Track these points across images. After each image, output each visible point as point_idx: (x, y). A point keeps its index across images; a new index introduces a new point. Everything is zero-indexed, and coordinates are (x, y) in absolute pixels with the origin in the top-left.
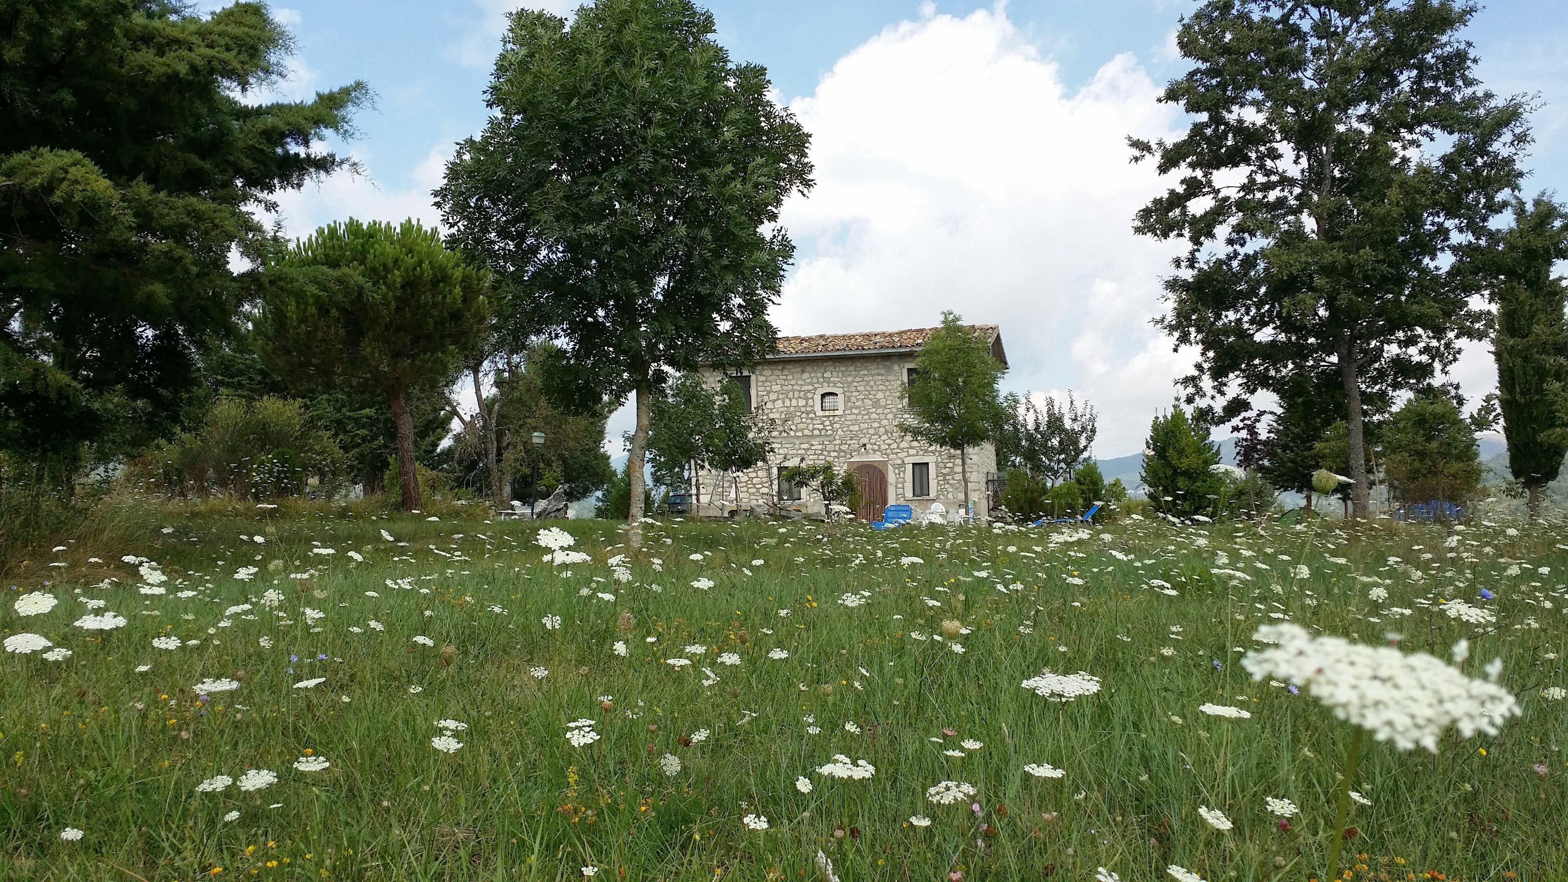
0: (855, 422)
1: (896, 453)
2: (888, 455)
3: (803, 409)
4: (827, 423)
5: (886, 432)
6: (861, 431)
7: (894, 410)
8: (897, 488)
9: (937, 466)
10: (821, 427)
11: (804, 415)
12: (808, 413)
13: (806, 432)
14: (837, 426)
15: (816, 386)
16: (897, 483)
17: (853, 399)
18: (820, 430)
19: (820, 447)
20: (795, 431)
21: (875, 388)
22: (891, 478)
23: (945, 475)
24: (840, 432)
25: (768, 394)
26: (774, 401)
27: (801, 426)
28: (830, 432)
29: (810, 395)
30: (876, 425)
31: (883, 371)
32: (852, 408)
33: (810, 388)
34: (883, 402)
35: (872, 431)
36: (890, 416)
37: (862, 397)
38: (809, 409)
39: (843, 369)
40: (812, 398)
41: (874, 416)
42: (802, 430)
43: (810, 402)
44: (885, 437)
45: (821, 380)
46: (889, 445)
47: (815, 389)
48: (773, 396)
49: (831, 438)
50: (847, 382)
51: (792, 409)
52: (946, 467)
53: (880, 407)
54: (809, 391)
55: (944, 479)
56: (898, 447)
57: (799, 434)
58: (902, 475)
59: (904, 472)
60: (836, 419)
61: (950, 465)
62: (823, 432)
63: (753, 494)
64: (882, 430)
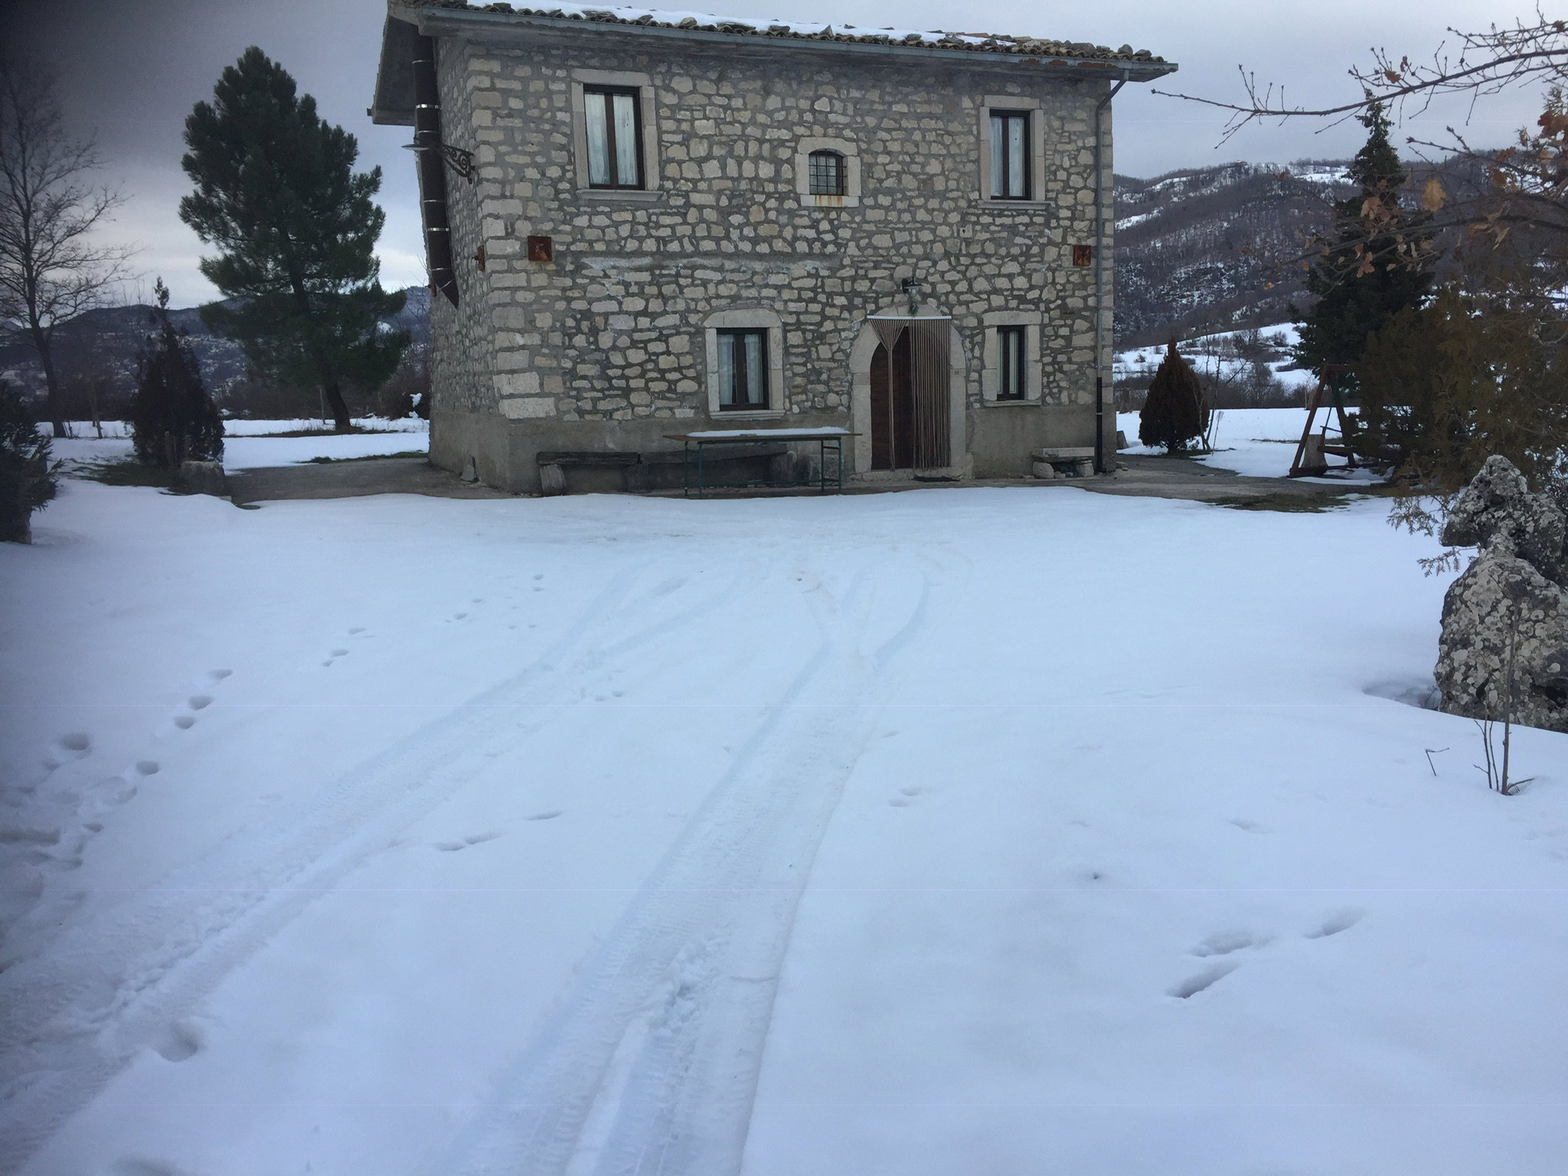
0: (883, 226)
1: (967, 303)
2: (951, 307)
3: (770, 187)
4: (824, 226)
5: (947, 255)
6: (897, 247)
7: (963, 204)
8: (968, 380)
9: (1042, 334)
10: (811, 234)
11: (772, 203)
12: (782, 198)
13: (779, 245)
14: (846, 234)
15: (800, 130)
16: (968, 370)
17: (879, 173)
18: (810, 242)
19: (810, 283)
20: (755, 241)
21: (923, 149)
22: (958, 356)
23: (1056, 352)
24: (852, 249)
25: (685, 143)
26: (700, 161)
27: (763, 230)
28: (831, 248)
29: (784, 153)
30: (926, 236)
31: (938, 109)
32: (875, 193)
33: (785, 134)
34: (939, 184)
35: (918, 250)
36: (954, 218)
37: (896, 167)
38: (783, 188)
39: (855, 94)
40: (790, 162)
41: (921, 215)
42: (768, 240)
43: (786, 171)
44: (943, 265)
45: (808, 117)
46: (953, 283)
47: (797, 138)
48: (700, 149)
49: (836, 263)
50: (864, 128)
51: (744, 185)
52: (1057, 336)
53: (934, 194)
54: (782, 143)
55: (1054, 362)
56: (970, 290)
57: (764, 248)
58: (977, 353)
59: (982, 344)
60: (845, 217)
61: (1064, 331)
62: (817, 245)
63: (661, 395)
64: (938, 248)
